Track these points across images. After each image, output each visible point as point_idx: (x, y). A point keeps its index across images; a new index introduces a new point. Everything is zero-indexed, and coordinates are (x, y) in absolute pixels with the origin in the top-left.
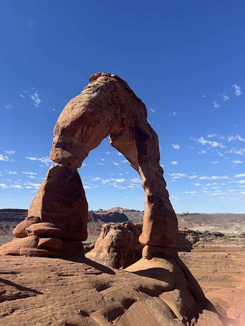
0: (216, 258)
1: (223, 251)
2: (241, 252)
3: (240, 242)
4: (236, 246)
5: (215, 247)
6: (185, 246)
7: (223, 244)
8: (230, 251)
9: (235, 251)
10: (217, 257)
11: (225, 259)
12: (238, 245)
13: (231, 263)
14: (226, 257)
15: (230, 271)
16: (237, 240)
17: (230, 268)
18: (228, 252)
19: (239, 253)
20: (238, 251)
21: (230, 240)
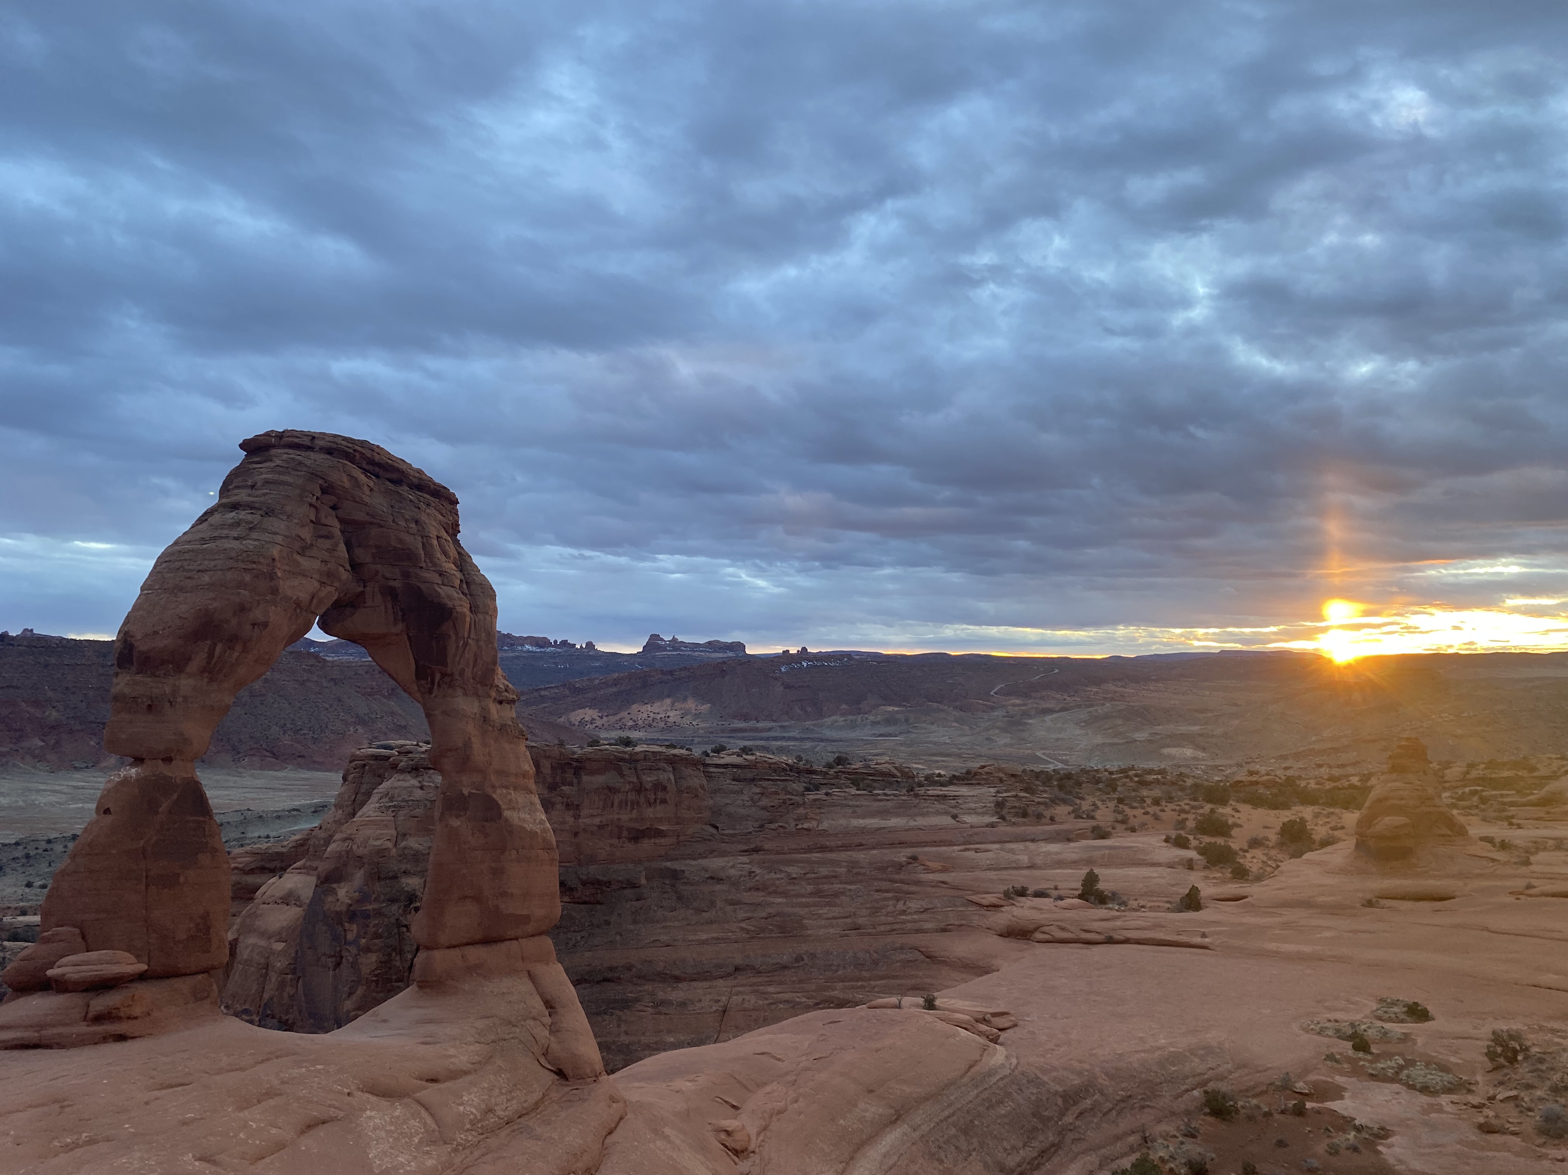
1: (891, 845)
2: (962, 847)
3: (965, 806)
4: (947, 820)
5: (863, 831)
6: (735, 829)
7: (898, 815)
8: (920, 844)
9: (941, 843)
10: (864, 871)
11: (896, 876)
12: (954, 817)
13: (918, 893)
14: (901, 867)
15: (909, 926)
16: (955, 797)
17: (910, 914)
18: (909, 850)
19: (954, 851)
20: (951, 844)
21: (926, 797)
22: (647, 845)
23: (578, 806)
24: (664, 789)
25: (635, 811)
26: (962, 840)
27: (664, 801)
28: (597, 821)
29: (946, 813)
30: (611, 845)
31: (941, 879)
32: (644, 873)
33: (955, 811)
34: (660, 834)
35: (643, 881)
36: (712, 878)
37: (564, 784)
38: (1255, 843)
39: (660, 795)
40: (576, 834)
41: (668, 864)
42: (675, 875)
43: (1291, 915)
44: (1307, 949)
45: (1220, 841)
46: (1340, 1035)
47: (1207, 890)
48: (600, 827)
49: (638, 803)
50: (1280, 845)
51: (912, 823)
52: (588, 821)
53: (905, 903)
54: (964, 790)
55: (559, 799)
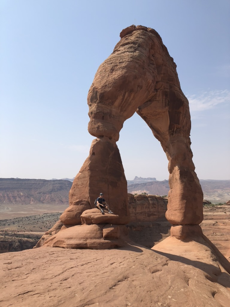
0: (203, 227)
1: (210, 219)
2: (229, 220)
3: (228, 210)
4: (223, 213)
7: (211, 212)
8: (217, 219)
9: (223, 219)
10: (204, 225)
11: (213, 227)
12: (225, 213)
13: (219, 231)
14: (214, 224)
15: (218, 239)
16: (224, 208)
17: (218, 236)
18: (215, 220)
19: (226, 221)
20: (225, 219)
21: (217, 208)
22: (152, 217)
23: (136, 208)
24: (155, 204)
25: (148, 210)
26: (228, 218)
27: (155, 207)
28: (140, 211)
29: (223, 212)
30: (144, 217)
31: (224, 228)
32: (151, 224)
33: (225, 211)
34: (154, 215)
35: (151, 226)
36: (167, 226)
37: (132, 203)
39: (154, 206)
40: (136, 215)
41: (157, 222)
42: (159, 225)
48: (141, 213)
49: (149, 208)
51: (214, 214)
52: (138, 212)
53: (216, 233)
54: (226, 206)
55: (131, 206)
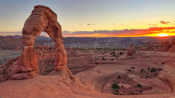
38: (117, 54)
43: (122, 60)
44: (123, 63)
45: (114, 54)
46: (128, 70)
47: (114, 58)
50: (120, 54)
